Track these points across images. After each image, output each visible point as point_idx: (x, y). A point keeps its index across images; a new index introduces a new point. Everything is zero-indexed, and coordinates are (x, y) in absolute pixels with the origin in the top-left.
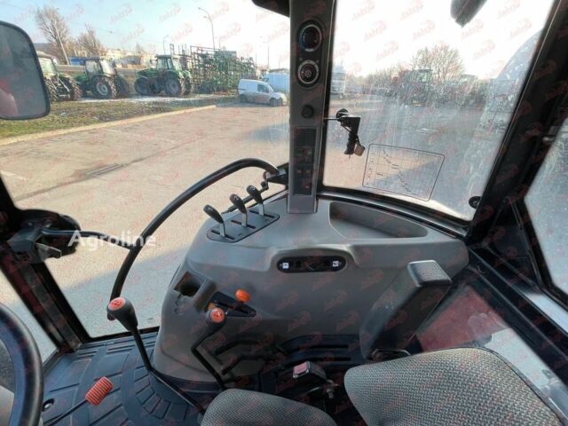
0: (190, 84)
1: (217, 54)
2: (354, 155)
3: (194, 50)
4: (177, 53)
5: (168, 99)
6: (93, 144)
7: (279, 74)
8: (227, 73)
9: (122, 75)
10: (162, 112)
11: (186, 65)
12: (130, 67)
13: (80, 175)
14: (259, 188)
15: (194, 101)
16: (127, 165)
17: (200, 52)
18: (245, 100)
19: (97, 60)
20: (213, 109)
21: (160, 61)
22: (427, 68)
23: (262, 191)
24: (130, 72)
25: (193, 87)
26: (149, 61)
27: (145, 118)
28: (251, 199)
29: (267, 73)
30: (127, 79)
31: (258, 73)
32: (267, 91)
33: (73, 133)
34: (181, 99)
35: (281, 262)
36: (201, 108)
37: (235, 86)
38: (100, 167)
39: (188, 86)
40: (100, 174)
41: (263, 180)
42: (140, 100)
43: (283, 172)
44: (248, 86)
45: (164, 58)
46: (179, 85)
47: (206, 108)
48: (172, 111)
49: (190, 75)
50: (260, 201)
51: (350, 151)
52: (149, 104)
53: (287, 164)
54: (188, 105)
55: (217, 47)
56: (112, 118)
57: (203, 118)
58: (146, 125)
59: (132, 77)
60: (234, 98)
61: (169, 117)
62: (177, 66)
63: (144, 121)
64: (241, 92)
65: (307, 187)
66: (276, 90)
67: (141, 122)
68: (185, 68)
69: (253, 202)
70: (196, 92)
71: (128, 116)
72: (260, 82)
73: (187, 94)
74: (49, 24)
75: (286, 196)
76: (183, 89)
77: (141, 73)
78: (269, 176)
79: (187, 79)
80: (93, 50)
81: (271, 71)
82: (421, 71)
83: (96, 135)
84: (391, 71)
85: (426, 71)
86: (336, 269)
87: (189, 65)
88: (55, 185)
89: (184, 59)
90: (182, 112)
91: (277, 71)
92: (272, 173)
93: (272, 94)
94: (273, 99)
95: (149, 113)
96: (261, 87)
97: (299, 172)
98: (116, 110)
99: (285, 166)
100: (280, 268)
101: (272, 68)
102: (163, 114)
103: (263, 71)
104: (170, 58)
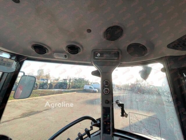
1: (79, 79)
2: (124, 117)
3: (73, 78)
4: (69, 78)
5: (63, 90)
6: (34, 103)
7: (96, 84)
8: (81, 83)
9: (52, 83)
10: (59, 94)
11: (70, 81)
12: (55, 81)
13: (23, 115)
14: (89, 129)
15: (70, 91)
16: (41, 111)
17: (75, 78)
18: (85, 91)
19: (47, 80)
20: (75, 93)
21: (64, 80)
23: (90, 130)
24: (55, 82)
25: (71, 87)
26: (61, 80)
27: (54, 95)
28: (85, 134)
29: (92, 84)
30: (53, 84)
31: (90, 83)
32: (92, 88)
33: (30, 100)
34: (66, 90)
36: (72, 93)
37: (83, 87)
38: (32, 112)
39: (69, 87)
40: (30, 115)
41: (91, 125)
42: (54, 90)
43: (98, 122)
44: (87, 87)
45: (65, 80)
46: (67, 86)
47: (73, 93)
48: (63, 93)
49: (71, 84)
50: (89, 135)
51: (123, 115)
52: (57, 91)
53: (100, 118)
54: (68, 92)
55: (79, 77)
56: (44, 95)
57: (71, 96)
58: (53, 98)
59: (55, 84)
60: (82, 90)
61: (61, 95)
62: (68, 81)
63: (53, 96)
64: (84, 89)
65: (109, 130)
66: (95, 88)
67: (52, 97)
68: (70, 82)
69: (86, 135)
70: (71, 88)
71: (49, 95)
72: (90, 86)
73: (68, 89)
74: (40, 72)
75: (100, 134)
76: (68, 87)
77: (58, 83)
78: (93, 123)
79: (69, 85)
80: (48, 77)
81: (93, 83)
83: (37, 100)
84: (128, 84)
87: (71, 81)
88: (13, 119)
89: (70, 80)
90: (66, 94)
91: (95, 83)
92: (94, 122)
93: (94, 89)
94: (94, 91)
95: (56, 94)
96: (90, 87)
97: (105, 123)
98: (46, 93)
99: (99, 119)
101: (93, 82)
102: (60, 94)
103: (91, 83)
104: (66, 80)
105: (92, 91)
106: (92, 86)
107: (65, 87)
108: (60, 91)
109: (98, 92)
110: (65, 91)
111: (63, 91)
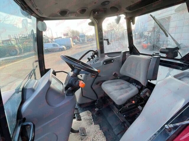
0: (21, 49)
3: (20, 36)
15: (25, 56)
16: (6, 85)
17: (23, 36)
22: (112, 29)
32: (57, 46)
35: (104, 63)
45: (7, 41)
49: (21, 46)
51: (108, 44)
62: (14, 43)
65: (103, 52)
70: (24, 52)
73: (20, 54)
76: (19, 52)
79: (19, 48)
81: (55, 39)
82: (111, 30)
85: (113, 30)
86: (113, 62)
90: (22, 60)
93: (59, 47)
96: (54, 45)
100: (104, 64)
104: (10, 40)
105: (58, 50)
106: (56, 42)
107: (13, 53)
108: (10, 59)
109: (67, 50)
110: (17, 57)
111: (14, 59)
